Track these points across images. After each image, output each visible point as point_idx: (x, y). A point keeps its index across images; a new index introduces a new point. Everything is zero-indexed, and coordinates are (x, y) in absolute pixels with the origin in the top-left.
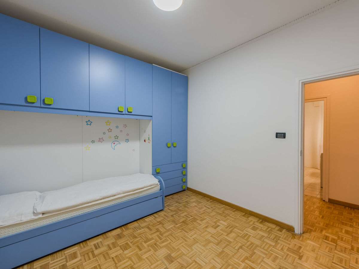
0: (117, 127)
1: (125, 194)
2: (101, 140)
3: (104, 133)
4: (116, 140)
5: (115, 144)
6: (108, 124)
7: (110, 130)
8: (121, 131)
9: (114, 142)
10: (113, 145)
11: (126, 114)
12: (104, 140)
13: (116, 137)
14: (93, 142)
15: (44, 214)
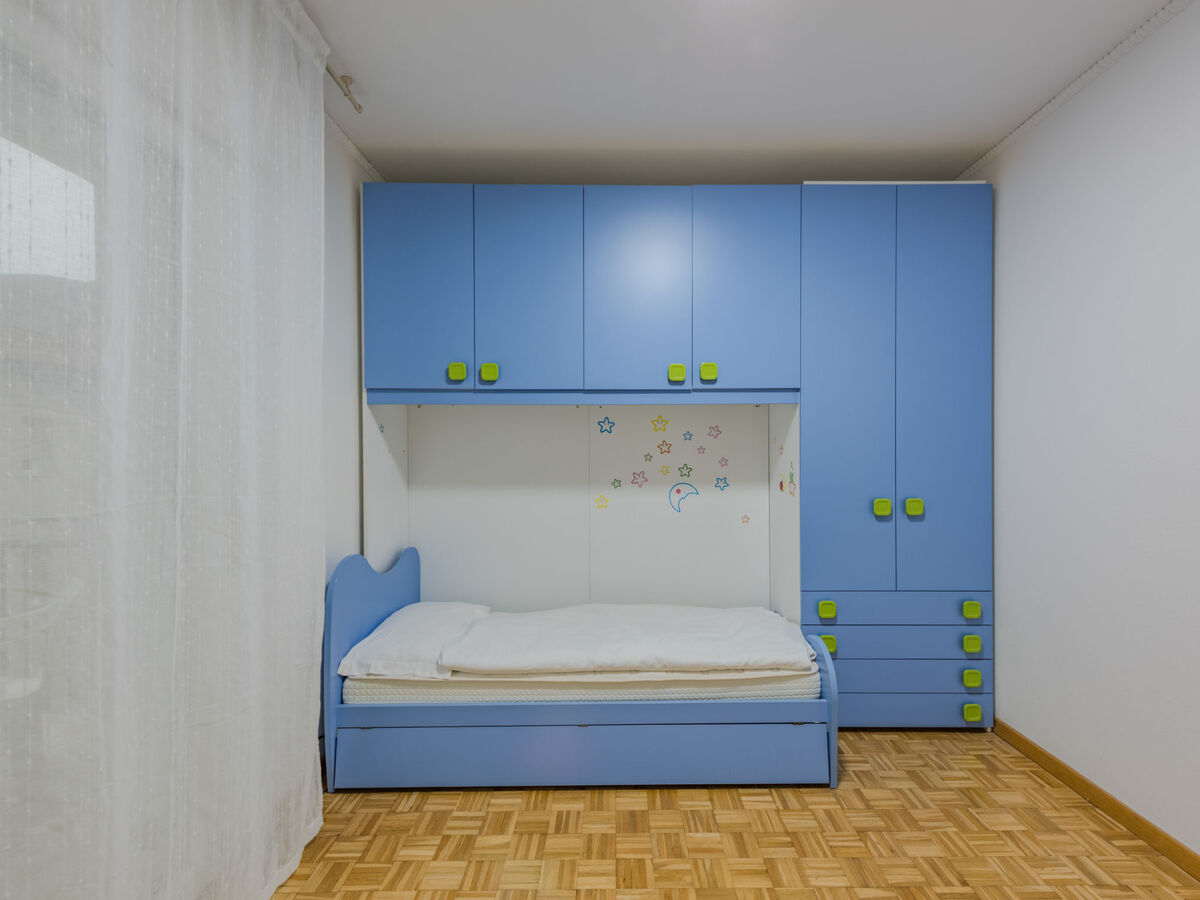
0: (688, 436)
2: (639, 479)
3: (648, 457)
4: (685, 479)
5: (682, 494)
6: (661, 425)
7: (665, 447)
8: (702, 450)
9: (677, 488)
10: (675, 497)
11: (695, 391)
12: (647, 480)
13: (686, 470)
14: (617, 483)
15: (454, 672)
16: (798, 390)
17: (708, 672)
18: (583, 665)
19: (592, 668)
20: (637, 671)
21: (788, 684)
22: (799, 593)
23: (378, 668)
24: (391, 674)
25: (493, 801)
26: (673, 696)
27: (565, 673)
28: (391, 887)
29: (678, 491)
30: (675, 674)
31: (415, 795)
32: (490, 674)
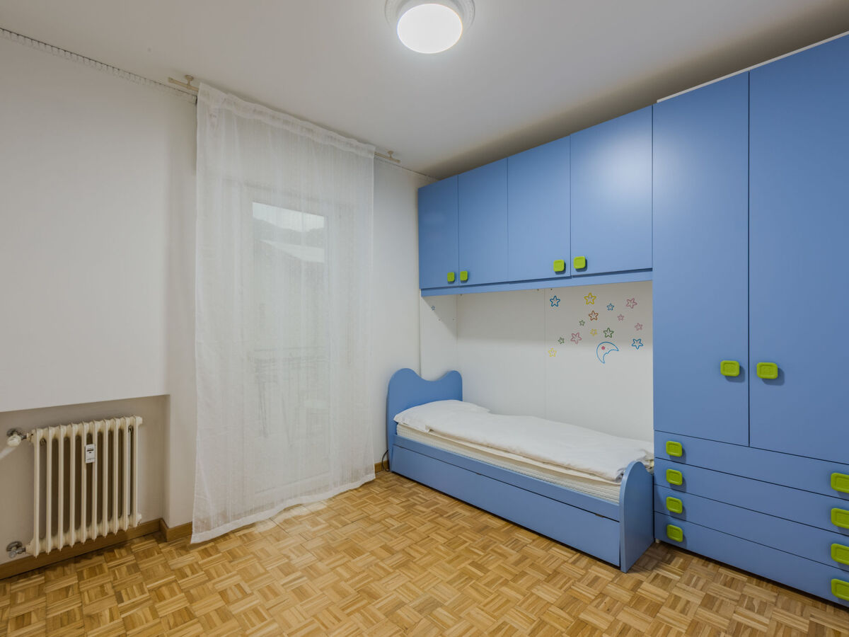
0: (611, 307)
1: (524, 459)
2: (576, 338)
3: (582, 323)
4: (608, 339)
5: (606, 351)
6: (590, 300)
7: (594, 316)
8: (621, 317)
9: (602, 345)
10: (601, 352)
11: (574, 276)
12: (581, 339)
13: (609, 333)
14: (561, 340)
15: (431, 430)
16: (651, 270)
17: (548, 463)
18: (481, 441)
19: (485, 443)
20: (509, 452)
21: (599, 487)
22: (653, 431)
23: (407, 422)
24: (411, 425)
25: (438, 497)
26: (526, 473)
27: (471, 443)
28: (376, 505)
29: (603, 348)
30: (527, 459)
31: (414, 484)
32: (444, 435)
